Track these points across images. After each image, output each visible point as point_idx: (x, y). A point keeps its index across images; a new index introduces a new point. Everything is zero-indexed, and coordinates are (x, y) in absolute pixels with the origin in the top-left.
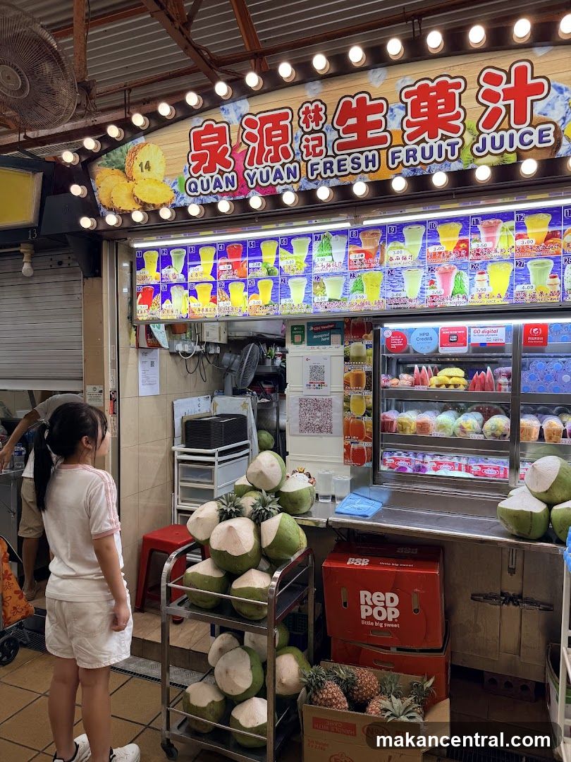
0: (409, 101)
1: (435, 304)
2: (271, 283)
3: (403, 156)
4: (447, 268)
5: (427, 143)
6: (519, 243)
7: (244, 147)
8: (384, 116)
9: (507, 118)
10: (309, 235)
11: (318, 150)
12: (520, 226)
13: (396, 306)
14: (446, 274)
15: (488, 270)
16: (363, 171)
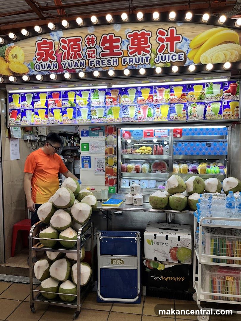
0: (130, 39)
1: (141, 120)
2: (73, 110)
3: (128, 61)
4: (145, 106)
5: (137, 56)
6: (172, 97)
7: (61, 52)
8: (120, 44)
9: (167, 49)
10: (89, 90)
11: (93, 55)
12: (172, 91)
13: (125, 121)
14: (144, 108)
15: (161, 107)
16: (112, 66)
